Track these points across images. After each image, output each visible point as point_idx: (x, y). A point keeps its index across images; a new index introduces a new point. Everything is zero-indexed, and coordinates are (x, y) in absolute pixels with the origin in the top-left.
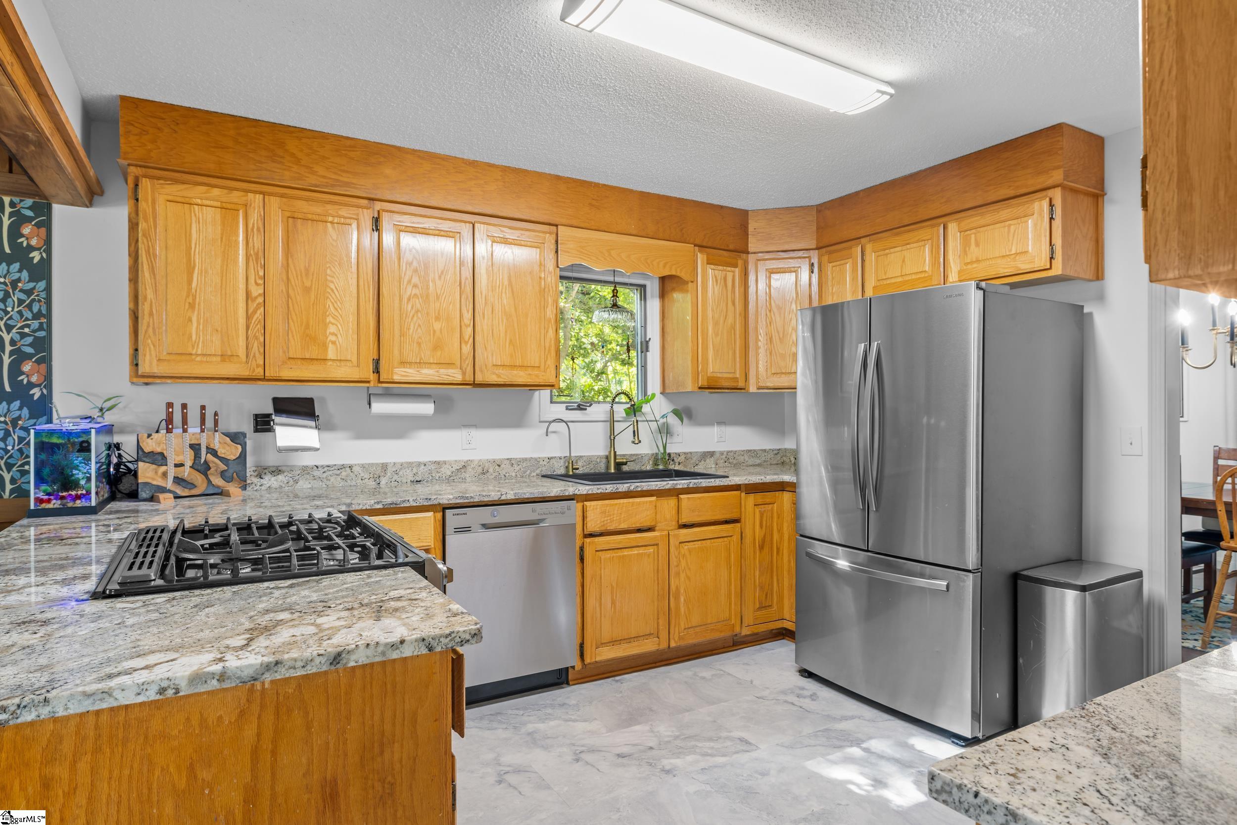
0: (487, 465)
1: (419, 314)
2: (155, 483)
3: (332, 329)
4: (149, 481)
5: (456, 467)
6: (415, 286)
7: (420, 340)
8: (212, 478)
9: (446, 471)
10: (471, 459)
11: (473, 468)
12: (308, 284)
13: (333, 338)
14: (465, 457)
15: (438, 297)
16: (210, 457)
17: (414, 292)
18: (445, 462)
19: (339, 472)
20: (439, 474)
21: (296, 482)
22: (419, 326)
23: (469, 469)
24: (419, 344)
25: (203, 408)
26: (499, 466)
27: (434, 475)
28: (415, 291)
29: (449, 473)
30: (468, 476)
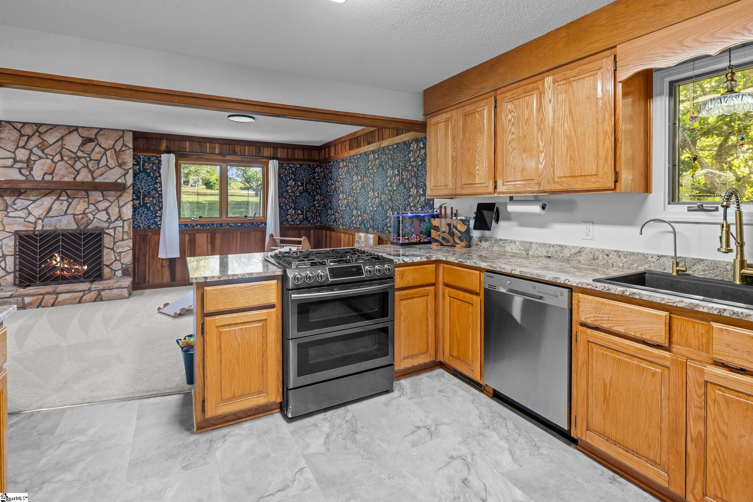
0: (597, 253)
1: (515, 150)
2: (436, 238)
3: (478, 167)
4: (434, 237)
5: (573, 251)
6: (513, 133)
7: (515, 167)
8: (455, 239)
9: (567, 253)
10: (585, 246)
11: (586, 254)
12: (469, 147)
13: (478, 172)
14: (580, 244)
15: (525, 137)
16: (454, 230)
17: (512, 137)
18: (566, 247)
19: (510, 244)
20: (562, 255)
21: (493, 246)
22: (515, 157)
23: (583, 254)
24: (515, 169)
25: (452, 208)
26: (608, 255)
27: (559, 255)
28: (514, 136)
29: (569, 255)
30: (582, 259)
